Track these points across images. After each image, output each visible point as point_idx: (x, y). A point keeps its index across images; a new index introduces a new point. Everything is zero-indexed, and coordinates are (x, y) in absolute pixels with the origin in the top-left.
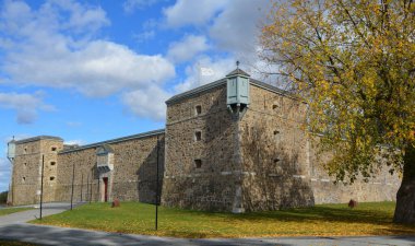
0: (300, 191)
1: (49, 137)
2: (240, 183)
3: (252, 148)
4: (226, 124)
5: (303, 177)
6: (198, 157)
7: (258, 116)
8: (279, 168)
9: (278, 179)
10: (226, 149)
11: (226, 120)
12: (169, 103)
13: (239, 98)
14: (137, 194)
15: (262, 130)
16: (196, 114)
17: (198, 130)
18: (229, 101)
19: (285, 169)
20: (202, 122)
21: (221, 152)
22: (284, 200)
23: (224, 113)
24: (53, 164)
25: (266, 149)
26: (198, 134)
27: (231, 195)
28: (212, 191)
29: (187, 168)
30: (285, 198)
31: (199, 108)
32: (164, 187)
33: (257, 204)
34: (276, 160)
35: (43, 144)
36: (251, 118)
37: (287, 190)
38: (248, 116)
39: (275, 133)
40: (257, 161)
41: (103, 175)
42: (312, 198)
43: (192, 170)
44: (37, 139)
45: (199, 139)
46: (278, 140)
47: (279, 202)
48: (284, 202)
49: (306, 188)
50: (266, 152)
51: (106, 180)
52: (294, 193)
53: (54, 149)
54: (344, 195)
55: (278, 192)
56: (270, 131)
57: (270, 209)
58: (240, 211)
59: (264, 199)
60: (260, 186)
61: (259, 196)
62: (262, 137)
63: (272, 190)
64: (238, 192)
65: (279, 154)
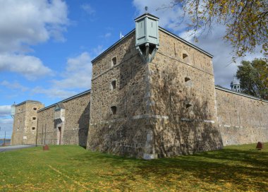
0: (211, 134)
1: (32, 101)
2: (152, 127)
3: (164, 92)
4: (136, 69)
5: (213, 122)
6: (114, 104)
7: (169, 62)
8: (192, 113)
9: (191, 123)
10: (137, 93)
11: (137, 64)
12: (94, 62)
13: (148, 38)
14: (77, 138)
15: (174, 75)
16: (112, 65)
17: (113, 79)
18: (138, 42)
19: (196, 114)
20: (117, 72)
21: (132, 97)
22: (197, 143)
23: (135, 58)
24: (34, 119)
25: (178, 93)
26: (114, 83)
27: (142, 140)
28: (124, 136)
29: (105, 115)
30: (198, 142)
31: (114, 60)
32: (89, 133)
33: (170, 149)
34: (188, 106)
35: (27, 105)
36: (161, 62)
37: (199, 135)
38: (158, 60)
39: (187, 79)
40: (169, 105)
41: (59, 125)
42: (221, 141)
43: (109, 117)
44: (24, 103)
45: (114, 87)
46: (189, 86)
47: (192, 146)
48: (197, 145)
49: (216, 132)
50: (178, 96)
51: (60, 128)
52: (205, 137)
53: (35, 109)
54: (242, 138)
55: (191, 136)
56: (181, 78)
57: (184, 154)
58: (152, 157)
59: (178, 144)
60: (173, 130)
61: (172, 140)
62: (174, 81)
63: (186, 134)
64: (150, 137)
65: (190, 99)
